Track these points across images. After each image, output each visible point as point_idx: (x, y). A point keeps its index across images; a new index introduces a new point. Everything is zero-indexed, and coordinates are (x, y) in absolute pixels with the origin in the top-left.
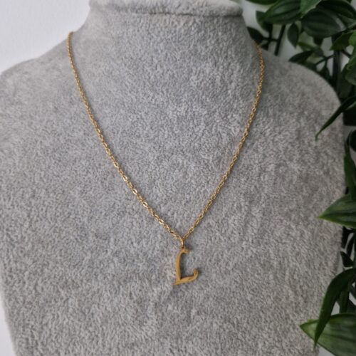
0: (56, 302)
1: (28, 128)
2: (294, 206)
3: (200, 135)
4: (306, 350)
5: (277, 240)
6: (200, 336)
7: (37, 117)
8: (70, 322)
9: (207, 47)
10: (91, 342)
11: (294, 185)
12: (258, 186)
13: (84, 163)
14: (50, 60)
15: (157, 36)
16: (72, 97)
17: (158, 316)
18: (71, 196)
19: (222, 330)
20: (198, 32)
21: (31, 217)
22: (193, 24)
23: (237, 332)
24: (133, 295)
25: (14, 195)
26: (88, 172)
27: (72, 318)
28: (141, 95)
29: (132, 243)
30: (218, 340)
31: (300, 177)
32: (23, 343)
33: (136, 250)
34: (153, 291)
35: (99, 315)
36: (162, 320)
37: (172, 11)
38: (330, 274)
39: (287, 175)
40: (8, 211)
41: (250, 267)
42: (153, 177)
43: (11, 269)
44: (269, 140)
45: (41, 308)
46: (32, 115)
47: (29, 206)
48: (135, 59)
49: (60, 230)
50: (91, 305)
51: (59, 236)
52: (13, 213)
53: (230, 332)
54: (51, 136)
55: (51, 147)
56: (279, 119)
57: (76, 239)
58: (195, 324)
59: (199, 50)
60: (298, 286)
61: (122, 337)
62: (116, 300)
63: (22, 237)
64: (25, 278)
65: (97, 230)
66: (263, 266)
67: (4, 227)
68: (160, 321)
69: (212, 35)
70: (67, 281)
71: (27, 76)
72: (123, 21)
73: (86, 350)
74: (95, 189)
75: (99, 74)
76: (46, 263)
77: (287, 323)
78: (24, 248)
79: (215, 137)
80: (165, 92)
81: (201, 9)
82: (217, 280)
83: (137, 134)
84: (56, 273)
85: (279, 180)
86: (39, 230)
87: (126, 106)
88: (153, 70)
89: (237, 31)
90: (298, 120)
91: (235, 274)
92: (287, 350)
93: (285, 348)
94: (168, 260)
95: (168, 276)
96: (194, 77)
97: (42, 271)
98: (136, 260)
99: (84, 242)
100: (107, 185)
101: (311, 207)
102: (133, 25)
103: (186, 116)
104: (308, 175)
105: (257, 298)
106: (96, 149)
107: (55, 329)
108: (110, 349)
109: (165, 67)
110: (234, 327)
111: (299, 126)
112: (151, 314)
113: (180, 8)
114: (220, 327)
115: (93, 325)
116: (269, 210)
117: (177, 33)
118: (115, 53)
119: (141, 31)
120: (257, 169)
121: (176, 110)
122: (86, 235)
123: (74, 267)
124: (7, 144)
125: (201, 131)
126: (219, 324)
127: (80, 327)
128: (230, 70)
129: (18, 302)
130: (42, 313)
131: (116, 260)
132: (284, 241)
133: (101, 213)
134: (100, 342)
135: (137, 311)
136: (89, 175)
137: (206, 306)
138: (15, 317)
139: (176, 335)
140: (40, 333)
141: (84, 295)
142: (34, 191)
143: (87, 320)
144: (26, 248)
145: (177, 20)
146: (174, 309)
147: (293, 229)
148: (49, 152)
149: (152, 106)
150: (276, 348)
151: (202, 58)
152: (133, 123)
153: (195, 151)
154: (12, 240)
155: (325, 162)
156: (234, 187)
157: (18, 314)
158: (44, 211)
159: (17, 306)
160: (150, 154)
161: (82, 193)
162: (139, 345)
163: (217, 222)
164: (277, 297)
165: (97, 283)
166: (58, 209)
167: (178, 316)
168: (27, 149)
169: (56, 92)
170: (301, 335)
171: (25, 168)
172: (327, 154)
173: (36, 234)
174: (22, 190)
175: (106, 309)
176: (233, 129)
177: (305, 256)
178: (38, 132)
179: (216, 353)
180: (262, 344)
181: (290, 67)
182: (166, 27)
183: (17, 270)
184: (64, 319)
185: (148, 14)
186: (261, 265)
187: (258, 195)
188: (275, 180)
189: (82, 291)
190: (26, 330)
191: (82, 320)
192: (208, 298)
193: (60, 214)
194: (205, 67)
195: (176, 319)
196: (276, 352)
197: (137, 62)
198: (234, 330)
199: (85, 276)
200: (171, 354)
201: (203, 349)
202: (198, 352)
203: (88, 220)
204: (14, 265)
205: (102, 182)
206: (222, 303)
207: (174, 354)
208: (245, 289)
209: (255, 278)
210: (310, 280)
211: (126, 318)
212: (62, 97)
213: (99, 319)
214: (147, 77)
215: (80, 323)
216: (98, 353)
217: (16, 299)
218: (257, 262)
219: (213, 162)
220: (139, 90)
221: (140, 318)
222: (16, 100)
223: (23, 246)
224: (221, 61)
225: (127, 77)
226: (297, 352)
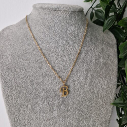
0: (24, 106)
1: (12, 48)
2: (101, 73)
3: (70, 50)
4: (106, 120)
5: (96, 84)
6: (72, 116)
7: (16, 44)
8: (29, 113)
9: (72, 22)
10: (36, 119)
11: (101, 66)
12: (89, 67)
13: (32, 60)
14: (19, 25)
15: (56, 18)
16: (28, 38)
17: (58, 110)
18: (28, 71)
19: (79, 114)
20: (69, 17)
21: (15, 78)
22: (68, 14)
24: (49, 103)
25: (9, 71)
26: (33, 63)
27: (29, 111)
29: (49, 86)
30: (77, 117)
31: (103, 64)
32: (13, 120)
33: (50, 88)
34: (56, 102)
35: (38, 110)
36: (59, 111)
37: (61, 10)
38: (113, 95)
39: (99, 63)
40: (7, 76)
41: (88, 93)
42: (55, 64)
43: (8, 95)
44: (93, 52)
45: (19, 108)
46: (14, 44)
47: (14, 74)
48: (49, 25)
49: (25, 82)
50: (36, 107)
51: (25, 84)
53: (81, 115)
54: (20, 51)
56: (96, 45)
57: (30, 85)
58: (70, 112)
59: (70, 22)
60: (103, 99)
61: (46, 117)
62: (44, 105)
63: (12, 85)
64: (13, 99)
65: (37, 82)
66: (92, 93)
67: (5, 82)
68: (59, 112)
69: (74, 17)
70: (27, 99)
71: (11, 31)
72: (45, 13)
73: (34, 122)
74: (36, 68)
75: (37, 30)
76: (20, 93)
77: (100, 111)
78: (13, 89)
79: (75, 51)
80: (59, 36)
81: (70, 9)
82: (77, 98)
83: (50, 50)
84: (24, 97)
86: (18, 82)
87: (46, 41)
88: (55, 29)
89: (82, 16)
90: (102, 45)
91: (83, 96)
92: (100, 120)
93: (99, 119)
96: (68, 31)
97: (19, 96)
98: (50, 92)
99: (33, 86)
100: (40, 67)
101: (107, 73)
102: (48, 14)
103: (66, 44)
104: (106, 63)
105: (90, 103)
106: (36, 55)
107: (24, 115)
108: (42, 121)
109: (59, 28)
111: (102, 47)
112: (55, 109)
113: (64, 9)
114: (78, 113)
115: (36, 113)
116: (93, 75)
117: (63, 17)
118: (42, 23)
119: (51, 16)
120: (89, 61)
121: (62, 42)
122: (33, 84)
123: (30, 94)
124: (5, 54)
125: (71, 49)
126: (78, 112)
127: (32, 114)
128: (80, 29)
129: (11, 107)
130: (19, 110)
131: (43, 92)
132: (98, 84)
133: (38, 76)
134: (39, 119)
135: (51, 108)
136: (34, 64)
137: (73, 106)
138: (10, 112)
139: (64, 116)
140: (19, 117)
141: (33, 104)
142: (15, 69)
143: (34, 112)
145: (62, 13)
146: (63, 107)
147: (101, 81)
148: (20, 56)
149: (55, 41)
150: (96, 120)
151: (71, 25)
152: (48, 46)
153: (69, 56)
154: (8, 86)
155: (111, 58)
156: (82, 67)
157: (11, 110)
158: (19, 76)
159: (11, 108)
160: (54, 56)
161: (32, 70)
162: (52, 119)
163: (77, 79)
164: (96, 103)
165: (37, 100)
166: (24, 75)
167: (64, 110)
168: (12, 55)
169: (22, 36)
170: (105, 115)
171: (12, 62)
172: (112, 56)
173: (17, 84)
174: (11, 69)
175: (40, 108)
177: (105, 89)
178: (16, 50)
179: (77, 122)
180: (92, 118)
181: (99, 27)
182: (59, 15)
183: (10, 96)
184: (27, 112)
185: (53, 11)
187: (90, 70)
188: (95, 64)
189: (32, 102)
190: (14, 116)
191: (32, 112)
192: (74, 103)
193: (25, 77)
194: (72, 28)
195: (64, 111)
196: (97, 121)
197: (49, 27)
198: (83, 114)
199: (33, 97)
200: (62, 123)
201: (73, 121)
202: (71, 121)
203: (34, 79)
204: (9, 94)
205: (38, 66)
206: (79, 105)
207: (63, 122)
208: (86, 100)
209: (89, 97)
210: (107, 97)
211: (47, 111)
212: (24, 38)
213: (38, 111)
214: (53, 31)
215: (32, 113)
216: (38, 123)
217: (10, 105)
218: (90, 91)
219: (75, 59)
220: (50, 36)
221: (52, 111)
222: (8, 39)
223: (12, 88)
224: (77, 26)
225: (46, 31)
226: (103, 121)
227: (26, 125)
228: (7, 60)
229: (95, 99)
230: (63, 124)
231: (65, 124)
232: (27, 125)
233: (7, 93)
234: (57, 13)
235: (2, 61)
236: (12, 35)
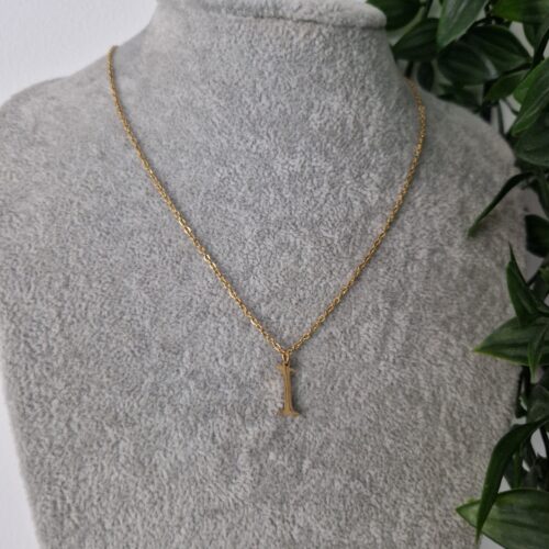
0: (100, 446)
1: (57, 180)
2: (454, 312)
3: (321, 201)
5: (429, 361)
6: (315, 499)
7: (72, 165)
8: (121, 478)
9: (336, 72)
10: (152, 508)
11: (454, 281)
12: (403, 280)
13: (146, 239)
14: (92, 80)
15: (264, 51)
17: (254, 469)
18: (125, 287)
19: (347, 491)
20: (324, 48)
21: (63, 317)
22: (318, 36)
23: (369, 494)
24: (218, 438)
25: (36, 284)
26: (151, 251)
27: (124, 471)
28: (235, 138)
29: (217, 360)
30: (341, 505)
31: (463, 270)
32: (47, 508)
33: (223, 370)
34: (247, 432)
35: (164, 467)
36: (260, 474)
37: (288, 15)
38: (506, 412)
39: (444, 266)
40: (26, 307)
41: (391, 398)
42: (251, 261)
43: (31, 395)
44: (419, 214)
45: (78, 455)
46: (63, 161)
47: (59, 300)
48: (228, 84)
49: (108, 337)
50: (153, 452)
51: (107, 346)
52: (34, 310)
53: (359, 494)
54: (94, 195)
55: (95, 212)
56: (434, 183)
57: (132, 352)
58: (309, 481)
59: (325, 76)
60: (459, 428)
61: (199, 500)
62: (191, 445)
63: (49, 346)
64: (53, 410)
65: (164, 339)
66: (409, 397)
67: (20, 332)
68: (257, 477)
69: (343, 53)
70: (117, 414)
71: (54, 103)
72: (212, 26)
73: (145, 519)
74: (162, 278)
75: (172, 104)
76: (85, 387)
77: (442, 481)
78: (52, 364)
79: (343, 205)
80: (272, 136)
81: (330, 15)
82: (342, 417)
83: (227, 196)
84: (102, 403)
85: (433, 273)
86: (76, 336)
87: (213, 154)
88: (255, 102)
89: (378, 51)
90: (461, 186)
91: (368, 409)
92: (441, 523)
93: (438, 518)
94: (270, 385)
95: (269, 410)
96: (315, 116)
97: (79, 399)
98: (223, 385)
99: (144, 356)
100: (181, 271)
101: (478, 313)
102: (228, 32)
103: (302, 172)
104: (475, 266)
105: (399, 445)
106: (165, 217)
107: (98, 487)
108: (181, 519)
109: (273, 98)
110: (365, 487)
111: (461, 196)
112: (244, 466)
113: (301, 12)
114: (346, 486)
115: (156, 481)
116: (418, 317)
117: (294, 48)
118: (198, 74)
119: (239, 43)
120: (402, 256)
121: (287, 162)
122: (147, 346)
123: (129, 394)
124: (24, 205)
125: (323, 196)
126: (344, 482)
127: (137, 485)
128: (367, 108)
129: (41, 446)
130: (78, 463)
131: (192, 384)
132: (439, 362)
133: (171, 313)
134: (166, 507)
135: (223, 461)
136: (153, 256)
137: (325, 455)
138: (37, 469)
139: (279, 497)
140: (74, 493)
141: (143, 437)
142: (68, 278)
143: (147, 474)
144: (55, 363)
145: (294, 29)
146: (277, 458)
147: (451, 345)
148: (91, 219)
149: (252, 156)
150: (425, 519)
151: (328, 87)
152: (222, 181)
153: (313, 226)
154: (32, 351)
155: (498, 249)
157: (41, 464)
158: (83, 308)
159: (41, 451)
160: (247, 227)
161: (143, 283)
162: (225, 511)
163: (344, 332)
164: (428, 445)
165: (163, 419)
166: (105, 306)
167: (284, 469)
168: (56, 214)
169: (102, 129)
171: (54, 242)
173: (71, 343)
174: (48, 275)
175: (176, 458)
176: (369, 194)
177: (469, 384)
178: (73, 189)
179: (339, 526)
180: (406, 512)
181: (447, 108)
182: (277, 39)
183: (40, 396)
184: (112, 473)
185: (251, 18)
186: (406, 396)
187: (403, 294)
188: (428, 272)
189: (140, 430)
190: (53, 488)
191: (139, 474)
192: (328, 443)
193: (108, 313)
194: (332, 101)
195: (281, 475)
196: (426, 525)
197: (231, 89)
198: (366, 492)
199: (144, 408)
200: (272, 527)
201: (319, 520)
202: (312, 523)
203: (151, 324)
204: (36, 389)
205: (173, 268)
206: (349, 452)
207: (276, 526)
208: (383, 431)
209: (397, 415)
210: (477, 420)
211: (206, 471)
212: (113, 137)
213: (165, 473)
214: (246, 112)
215: (136, 479)
216: (163, 523)
217: (38, 441)
218: (400, 392)
219: (339, 242)
220: (234, 131)
221: (227, 472)
222: (39, 139)
223: (49, 360)
224: (355, 93)
225: (215, 111)
226: (455, 525)
227: (108, 535)
228: (30, 232)
229: (420, 427)
230: (275, 533)
231: (283, 536)
232: (112, 534)
233: (24, 384)
234: (267, 28)
235: (9, 239)
236: (58, 123)
